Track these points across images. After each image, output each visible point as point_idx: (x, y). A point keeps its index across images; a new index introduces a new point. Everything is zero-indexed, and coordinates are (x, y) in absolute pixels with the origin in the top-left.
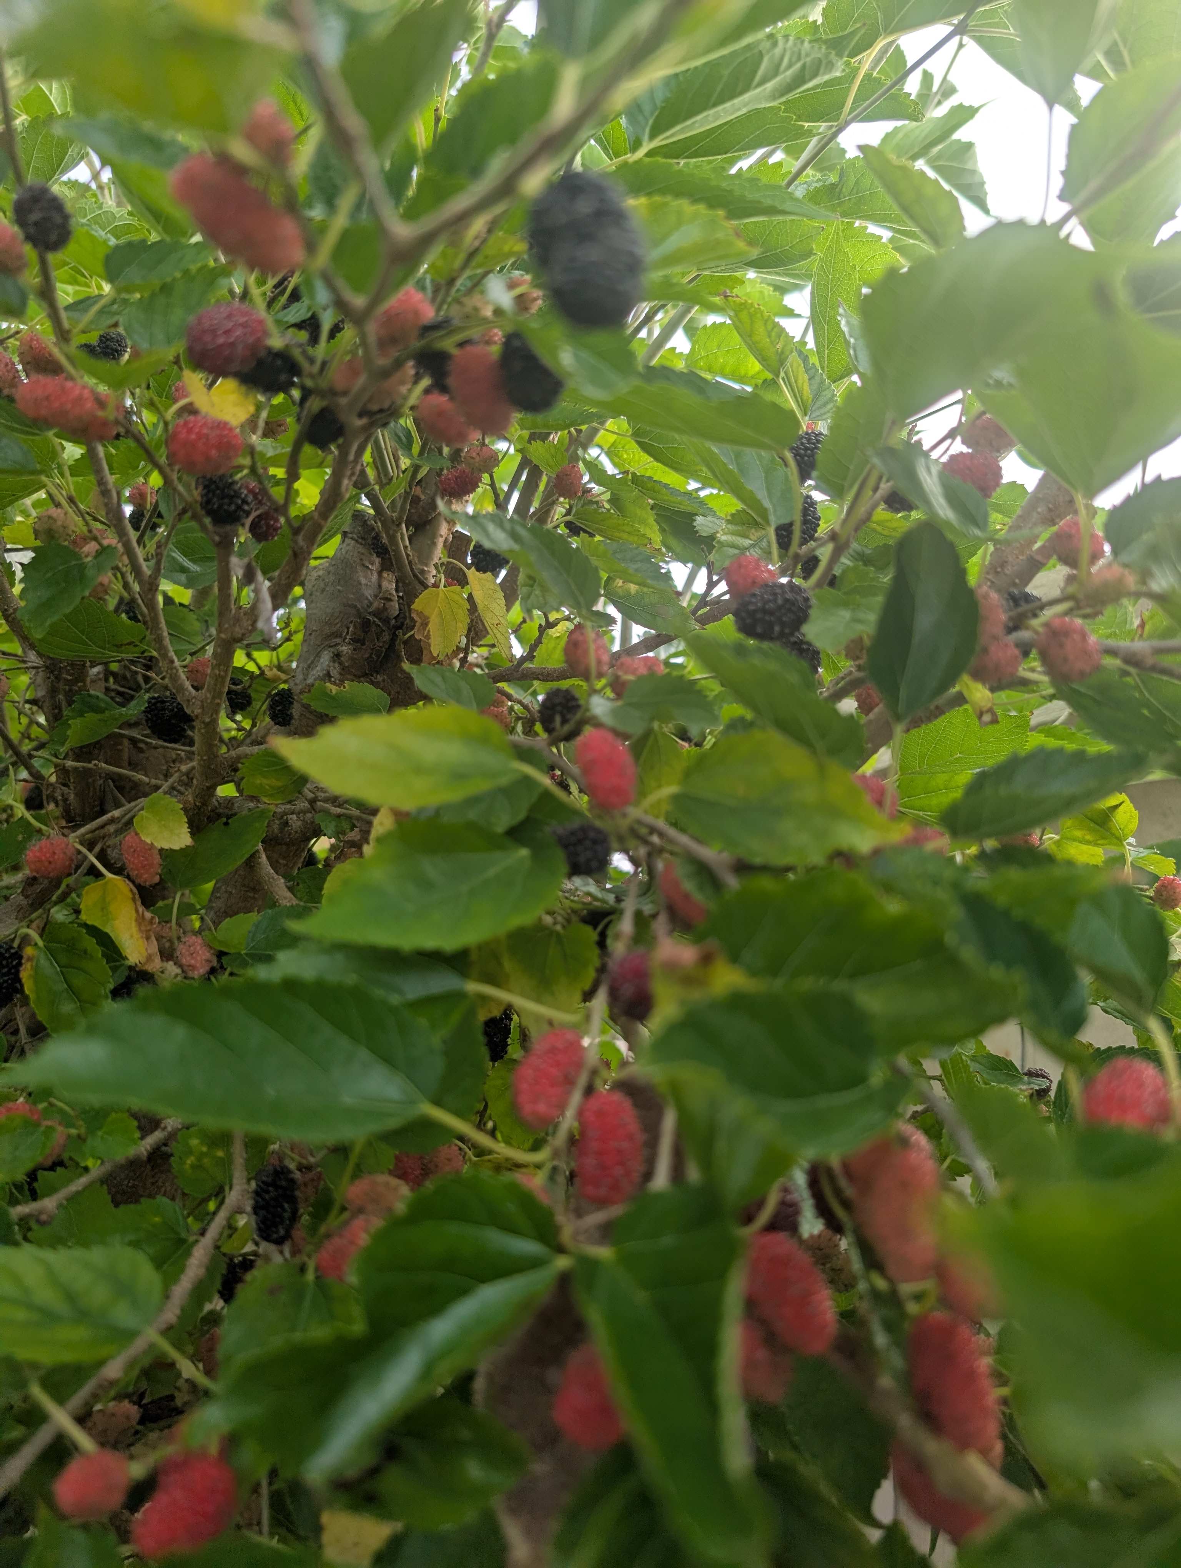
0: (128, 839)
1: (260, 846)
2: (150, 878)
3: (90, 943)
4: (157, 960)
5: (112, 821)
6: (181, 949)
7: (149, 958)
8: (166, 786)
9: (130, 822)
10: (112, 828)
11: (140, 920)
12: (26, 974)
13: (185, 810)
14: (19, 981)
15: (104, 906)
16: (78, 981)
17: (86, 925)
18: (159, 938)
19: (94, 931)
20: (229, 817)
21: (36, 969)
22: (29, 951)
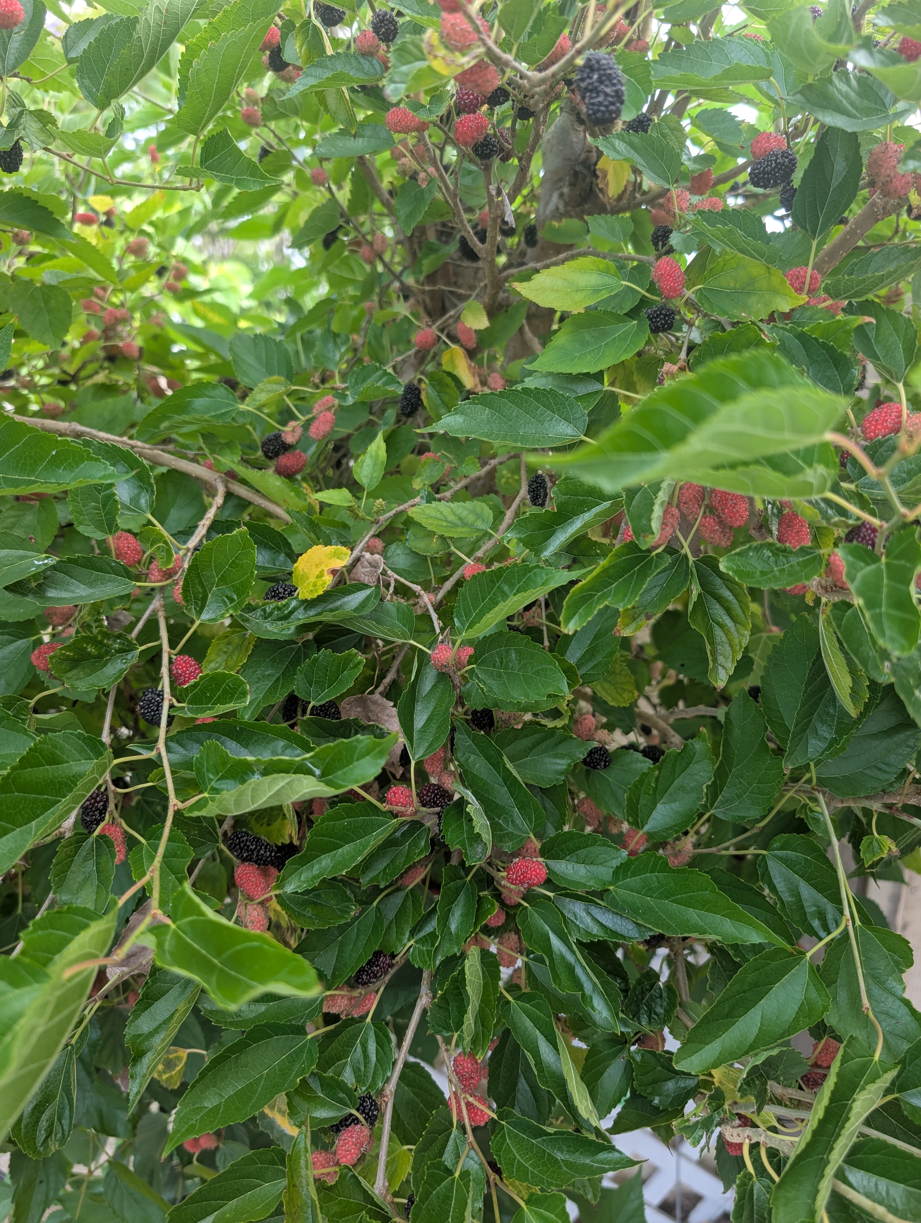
0: (459, 326)
1: (524, 321)
2: (472, 345)
3: (449, 380)
4: (479, 386)
5: (451, 317)
6: (490, 380)
7: (476, 386)
8: (474, 294)
9: (459, 317)
10: (451, 321)
11: (470, 366)
12: (423, 396)
13: (485, 307)
14: (421, 400)
15: (452, 361)
16: (446, 398)
17: (445, 372)
18: (479, 375)
19: (449, 374)
20: (508, 306)
21: (427, 393)
22: (423, 386)
